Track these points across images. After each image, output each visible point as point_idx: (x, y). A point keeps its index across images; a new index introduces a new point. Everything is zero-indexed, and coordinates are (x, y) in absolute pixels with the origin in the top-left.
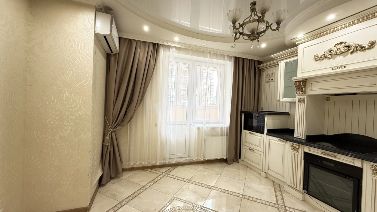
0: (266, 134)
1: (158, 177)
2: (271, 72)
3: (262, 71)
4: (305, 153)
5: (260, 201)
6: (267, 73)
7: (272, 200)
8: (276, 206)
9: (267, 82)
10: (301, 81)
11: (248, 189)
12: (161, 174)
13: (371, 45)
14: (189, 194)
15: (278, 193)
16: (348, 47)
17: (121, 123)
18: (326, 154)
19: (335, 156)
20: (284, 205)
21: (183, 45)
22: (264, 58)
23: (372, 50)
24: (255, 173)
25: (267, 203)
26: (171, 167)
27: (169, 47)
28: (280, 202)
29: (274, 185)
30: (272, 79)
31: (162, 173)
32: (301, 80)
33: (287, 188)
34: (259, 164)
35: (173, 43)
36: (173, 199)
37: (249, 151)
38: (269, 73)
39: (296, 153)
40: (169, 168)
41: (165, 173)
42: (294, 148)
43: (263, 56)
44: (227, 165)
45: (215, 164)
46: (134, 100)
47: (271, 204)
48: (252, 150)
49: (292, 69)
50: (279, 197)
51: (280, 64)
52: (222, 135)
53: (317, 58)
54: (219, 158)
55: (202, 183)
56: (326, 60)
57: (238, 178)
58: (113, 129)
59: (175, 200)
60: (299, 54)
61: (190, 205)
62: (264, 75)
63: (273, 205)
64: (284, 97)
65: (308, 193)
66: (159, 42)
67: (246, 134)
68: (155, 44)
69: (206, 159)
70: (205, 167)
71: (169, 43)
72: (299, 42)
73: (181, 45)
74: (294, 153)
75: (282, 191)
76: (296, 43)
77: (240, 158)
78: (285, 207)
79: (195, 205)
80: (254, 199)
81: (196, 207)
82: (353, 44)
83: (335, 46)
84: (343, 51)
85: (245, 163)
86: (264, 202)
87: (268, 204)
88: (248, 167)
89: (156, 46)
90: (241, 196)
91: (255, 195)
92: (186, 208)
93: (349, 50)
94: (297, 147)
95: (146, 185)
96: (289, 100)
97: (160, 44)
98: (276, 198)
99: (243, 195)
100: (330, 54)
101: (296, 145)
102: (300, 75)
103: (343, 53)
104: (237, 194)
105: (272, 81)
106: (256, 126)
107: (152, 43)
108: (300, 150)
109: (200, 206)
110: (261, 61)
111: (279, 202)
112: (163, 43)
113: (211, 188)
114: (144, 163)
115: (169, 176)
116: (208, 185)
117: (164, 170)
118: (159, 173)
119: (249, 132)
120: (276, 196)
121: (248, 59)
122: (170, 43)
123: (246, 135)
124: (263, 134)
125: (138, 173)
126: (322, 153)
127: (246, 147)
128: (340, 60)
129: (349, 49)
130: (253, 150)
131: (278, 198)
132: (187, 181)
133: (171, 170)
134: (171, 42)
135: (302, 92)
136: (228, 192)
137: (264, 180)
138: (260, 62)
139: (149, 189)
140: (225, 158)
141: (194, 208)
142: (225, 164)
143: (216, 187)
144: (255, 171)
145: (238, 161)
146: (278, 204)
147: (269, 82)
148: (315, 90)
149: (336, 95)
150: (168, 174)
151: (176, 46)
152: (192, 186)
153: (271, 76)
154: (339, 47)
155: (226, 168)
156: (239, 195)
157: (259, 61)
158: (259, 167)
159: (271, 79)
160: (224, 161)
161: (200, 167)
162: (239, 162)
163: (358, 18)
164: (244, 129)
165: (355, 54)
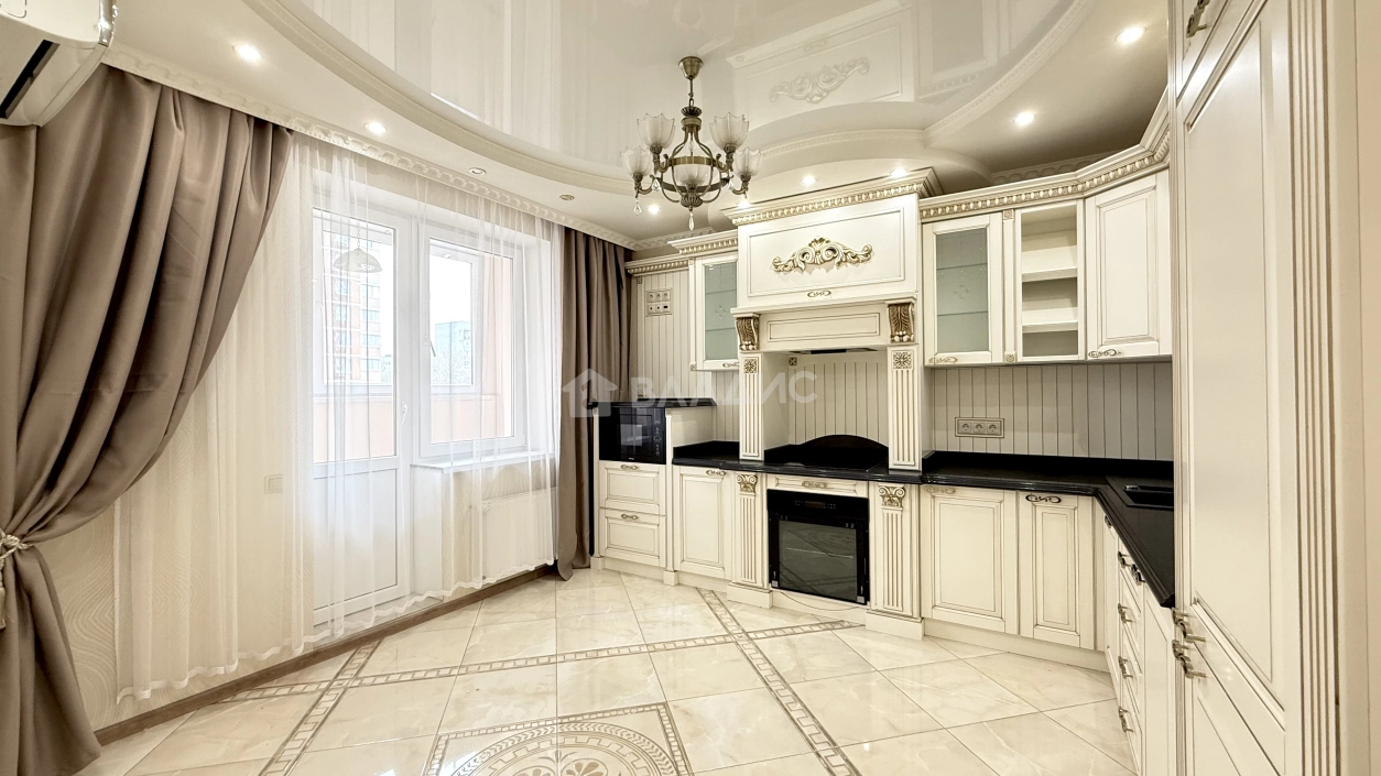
0: (673, 463)
1: (317, 702)
2: (662, 287)
3: (634, 281)
4: (771, 493)
5: (692, 644)
6: (649, 289)
7: (715, 631)
8: (728, 639)
9: (650, 314)
10: (750, 318)
11: (650, 625)
12: (328, 689)
13: (866, 255)
14: (490, 704)
15: (720, 611)
16: (833, 250)
17: (82, 498)
18: (810, 486)
19: (825, 486)
20: (743, 631)
21: (392, 157)
22: (640, 242)
23: (868, 264)
24: (644, 581)
25: (709, 641)
26: (352, 652)
27: (328, 149)
28: (732, 627)
29: (703, 597)
30: (666, 307)
31: (325, 685)
32: (751, 315)
33: (735, 593)
34: (656, 553)
35: (350, 139)
36: (442, 742)
37: (623, 522)
38: (655, 288)
39: (749, 496)
40: (345, 657)
41: (340, 677)
42: (745, 486)
43: (638, 237)
44: (559, 582)
45: (518, 593)
46: (165, 376)
47: (718, 639)
48: (632, 517)
49: (723, 283)
50: (726, 618)
51: (691, 267)
52: (538, 487)
53: (778, 266)
54: (532, 569)
55: (514, 657)
56: (795, 273)
57: (610, 609)
58: (22, 537)
59: (450, 741)
60: (739, 247)
61: (516, 732)
62: (642, 291)
63: (722, 639)
64: (707, 358)
65: (780, 587)
66: (288, 118)
67: (610, 472)
68: (260, 125)
69: (492, 580)
70: (490, 611)
71: (333, 133)
72: (739, 220)
73: (385, 155)
74: (746, 497)
75: (727, 604)
76: (734, 221)
77: (592, 552)
78: (747, 634)
79: (535, 725)
80: (679, 644)
81: (539, 727)
82: (840, 248)
83: (810, 245)
84: (826, 259)
85: (608, 565)
86: (702, 642)
87: (712, 641)
88: (618, 572)
89: (268, 135)
90: (644, 649)
91: (677, 634)
92: (510, 745)
93: (834, 258)
94: (752, 480)
95: (281, 750)
96: (718, 365)
97: (289, 130)
98: (722, 623)
99: (647, 645)
100: (801, 262)
101: (749, 477)
102: (745, 305)
103: (825, 261)
104: (632, 649)
105: (665, 313)
106: (640, 444)
107: (249, 116)
108: (758, 488)
109: (552, 719)
110: (632, 251)
111: (730, 629)
112: (307, 127)
113: (551, 661)
114: (221, 670)
115: (366, 681)
116: (537, 658)
117: (326, 671)
118: (314, 687)
119: (618, 464)
120: (719, 620)
121: (599, 239)
122: (336, 135)
123: (609, 475)
124: (663, 462)
125: (189, 724)
126: (803, 485)
127: (609, 513)
128: (820, 277)
129: (837, 256)
130: (634, 518)
131: (724, 621)
132: (455, 672)
133: (362, 661)
134: (345, 133)
135: (752, 344)
136: (605, 654)
137: (675, 592)
138: (629, 255)
139: (306, 757)
140: (551, 563)
141: (536, 733)
142: (551, 584)
143: (564, 655)
144: (645, 578)
145: (587, 565)
146: (730, 634)
147: (658, 314)
148: (778, 339)
149: (814, 352)
150: (357, 679)
151: (363, 153)
152: (484, 681)
153: (661, 299)
154: (818, 247)
155: (560, 593)
156: (637, 649)
157: (627, 251)
158: (654, 561)
159: (661, 305)
160: (548, 572)
161: (475, 616)
162: (589, 567)
163: (846, 195)
164: (602, 457)
165: (843, 267)
